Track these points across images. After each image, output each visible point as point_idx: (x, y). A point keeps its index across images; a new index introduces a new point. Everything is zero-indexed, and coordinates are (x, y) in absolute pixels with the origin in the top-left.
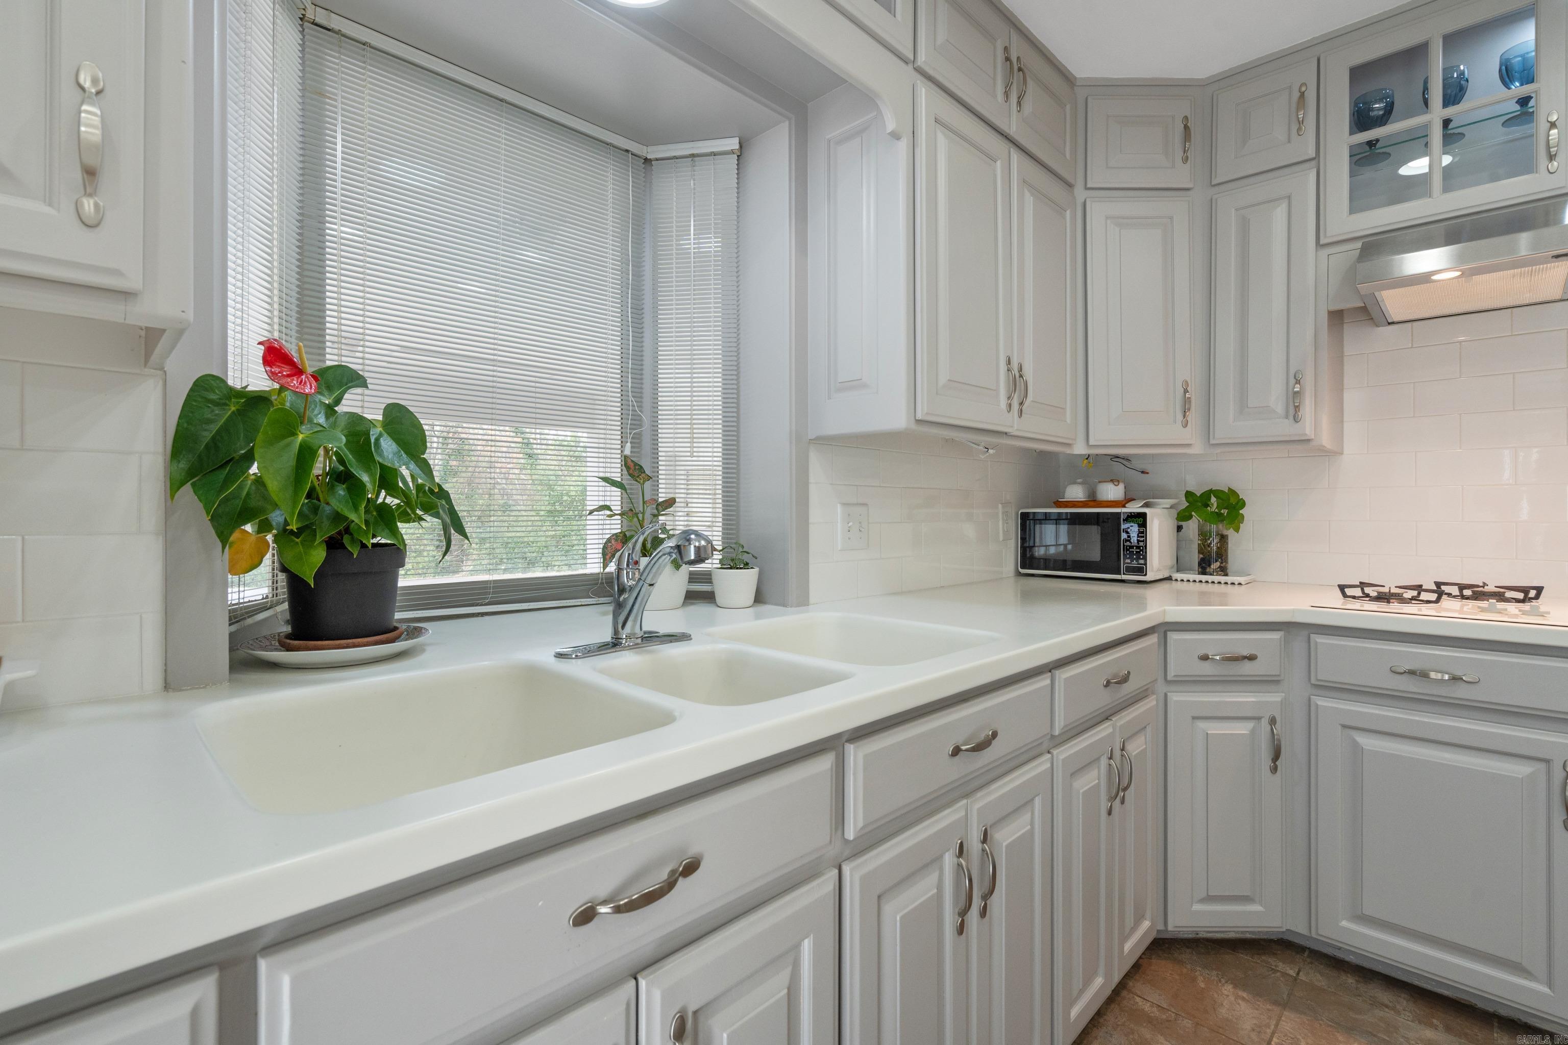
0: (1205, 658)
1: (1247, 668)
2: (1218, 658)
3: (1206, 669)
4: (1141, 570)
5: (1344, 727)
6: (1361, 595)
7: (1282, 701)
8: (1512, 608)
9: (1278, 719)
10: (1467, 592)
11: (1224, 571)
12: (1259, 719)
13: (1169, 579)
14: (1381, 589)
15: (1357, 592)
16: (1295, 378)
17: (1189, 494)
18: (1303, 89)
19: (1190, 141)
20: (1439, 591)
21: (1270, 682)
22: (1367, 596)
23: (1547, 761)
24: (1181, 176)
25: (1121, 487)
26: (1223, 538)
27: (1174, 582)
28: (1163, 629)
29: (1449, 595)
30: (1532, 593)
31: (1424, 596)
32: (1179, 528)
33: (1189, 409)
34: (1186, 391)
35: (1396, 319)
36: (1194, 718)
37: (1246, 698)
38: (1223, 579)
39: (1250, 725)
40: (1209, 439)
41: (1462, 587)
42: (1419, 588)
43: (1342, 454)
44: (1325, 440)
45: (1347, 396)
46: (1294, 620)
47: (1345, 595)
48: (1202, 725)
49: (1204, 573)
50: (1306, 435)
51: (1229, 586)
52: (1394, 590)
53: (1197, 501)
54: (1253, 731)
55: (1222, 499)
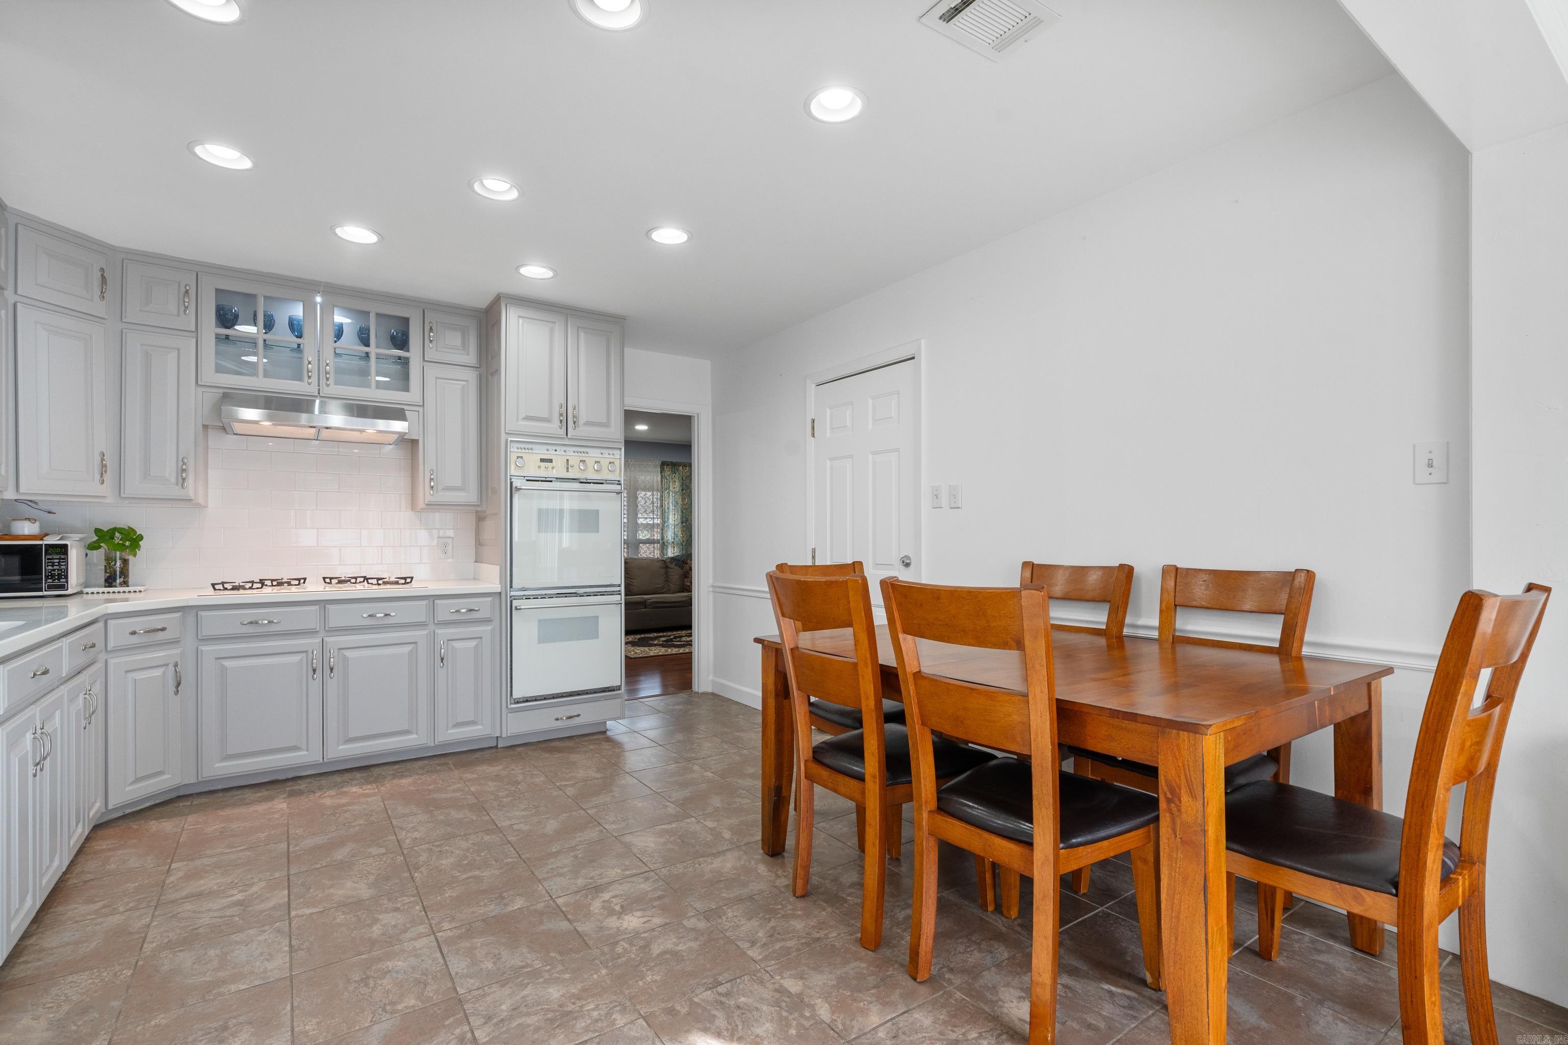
0: (134, 633)
1: (161, 636)
2: (142, 632)
3: (135, 639)
4: (63, 587)
5: (217, 659)
6: (222, 588)
7: (181, 653)
8: (293, 589)
9: (179, 663)
10: (275, 583)
11: (125, 583)
12: (167, 665)
13: (81, 593)
14: (234, 584)
15: (220, 587)
16: (183, 461)
17: (97, 531)
18: (188, 288)
19: (106, 284)
20: (262, 582)
21: (175, 642)
22: (226, 589)
23: (306, 652)
24: (98, 308)
25: (37, 524)
26: (125, 562)
27: (85, 596)
28: (106, 618)
29: (266, 585)
30: (302, 581)
31: (255, 586)
32: (87, 555)
33: (106, 471)
34: (102, 460)
35: (238, 433)
36: (126, 672)
37: (159, 655)
38: (127, 589)
39: (162, 670)
40: (120, 493)
41: (272, 581)
42: (253, 582)
43: (207, 507)
44: (201, 501)
45: (210, 472)
46: (188, 605)
47: (215, 589)
48: (131, 675)
49: (110, 586)
50: (189, 496)
51: (132, 593)
52: (241, 584)
53: (105, 536)
54: (164, 673)
55: (125, 535)
